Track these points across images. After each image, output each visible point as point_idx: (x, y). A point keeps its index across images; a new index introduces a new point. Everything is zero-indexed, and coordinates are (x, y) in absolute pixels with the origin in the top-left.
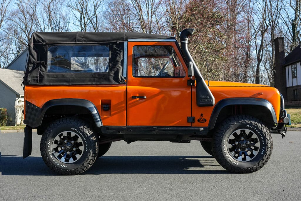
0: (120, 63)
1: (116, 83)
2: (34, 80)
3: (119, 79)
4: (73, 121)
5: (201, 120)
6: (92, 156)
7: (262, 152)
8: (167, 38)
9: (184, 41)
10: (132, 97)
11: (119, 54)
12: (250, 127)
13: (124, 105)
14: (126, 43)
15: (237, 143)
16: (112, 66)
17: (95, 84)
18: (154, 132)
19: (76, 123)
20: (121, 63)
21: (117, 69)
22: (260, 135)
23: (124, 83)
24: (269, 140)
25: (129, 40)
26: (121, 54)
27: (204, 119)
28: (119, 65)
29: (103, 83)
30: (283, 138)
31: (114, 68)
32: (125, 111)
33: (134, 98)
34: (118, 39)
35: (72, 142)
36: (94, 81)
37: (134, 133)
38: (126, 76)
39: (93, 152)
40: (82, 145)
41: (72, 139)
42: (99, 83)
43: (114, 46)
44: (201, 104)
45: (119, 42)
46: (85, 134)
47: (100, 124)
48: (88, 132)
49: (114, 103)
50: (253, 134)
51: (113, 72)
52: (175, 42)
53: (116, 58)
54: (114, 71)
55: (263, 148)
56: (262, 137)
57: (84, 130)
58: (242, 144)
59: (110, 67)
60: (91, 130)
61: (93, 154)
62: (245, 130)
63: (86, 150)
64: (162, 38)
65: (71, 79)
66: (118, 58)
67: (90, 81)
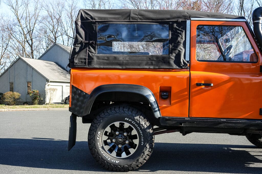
0: (182, 45)
1: (178, 68)
2: (82, 62)
3: (181, 62)
4: (127, 110)
6: (149, 151)
8: (236, 17)
9: (257, 21)
10: (197, 83)
11: (181, 35)
13: (186, 93)
14: (188, 22)
16: (173, 48)
17: (153, 68)
18: (222, 125)
19: (130, 113)
20: (183, 44)
21: (179, 51)
23: (187, 68)
25: (192, 19)
26: (183, 35)
28: (181, 46)
29: (162, 67)
31: (175, 50)
32: (188, 100)
33: (199, 85)
34: (179, 17)
35: (125, 134)
36: (152, 64)
37: (197, 126)
38: (188, 60)
39: (149, 146)
40: (137, 138)
41: (125, 131)
42: (157, 67)
43: (175, 25)
45: (180, 20)
46: (141, 126)
47: (158, 115)
48: (145, 124)
49: (175, 90)
51: (174, 55)
52: (245, 22)
53: (177, 39)
54: (175, 53)
57: (140, 120)
59: (170, 49)
60: (147, 121)
61: (149, 148)
63: (142, 144)
64: (230, 17)
65: (124, 61)
66: (179, 39)
67: (147, 64)
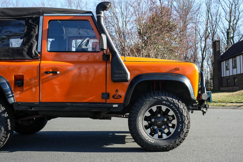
0: (34, 38)
1: (30, 58)
3: (32, 53)
5: (116, 96)
6: (4, 133)
7: (179, 129)
8: (84, 12)
10: (45, 72)
11: (34, 29)
12: (166, 103)
13: (37, 80)
14: (41, 18)
15: (153, 120)
16: (27, 40)
17: (8, 59)
18: (67, 109)
20: (36, 37)
21: (31, 43)
22: (177, 112)
23: (38, 59)
24: (186, 117)
25: (45, 15)
26: (36, 29)
27: (119, 95)
28: (34, 39)
29: (16, 58)
30: (203, 115)
31: (28, 42)
32: (38, 87)
33: (47, 73)
34: (34, 14)
36: (8, 56)
37: (45, 110)
38: (40, 51)
39: (4, 129)
42: (12, 58)
43: (30, 21)
44: (115, 79)
45: (34, 16)
47: (12, 100)
49: (26, 79)
50: (170, 110)
51: (27, 47)
52: (91, 16)
53: (31, 33)
54: (28, 45)
55: (180, 125)
56: (178, 114)
58: (158, 121)
59: (24, 42)
60: (2, 106)
61: (4, 131)
62: (161, 107)
64: (78, 12)
66: (32, 33)
67: (4, 56)
